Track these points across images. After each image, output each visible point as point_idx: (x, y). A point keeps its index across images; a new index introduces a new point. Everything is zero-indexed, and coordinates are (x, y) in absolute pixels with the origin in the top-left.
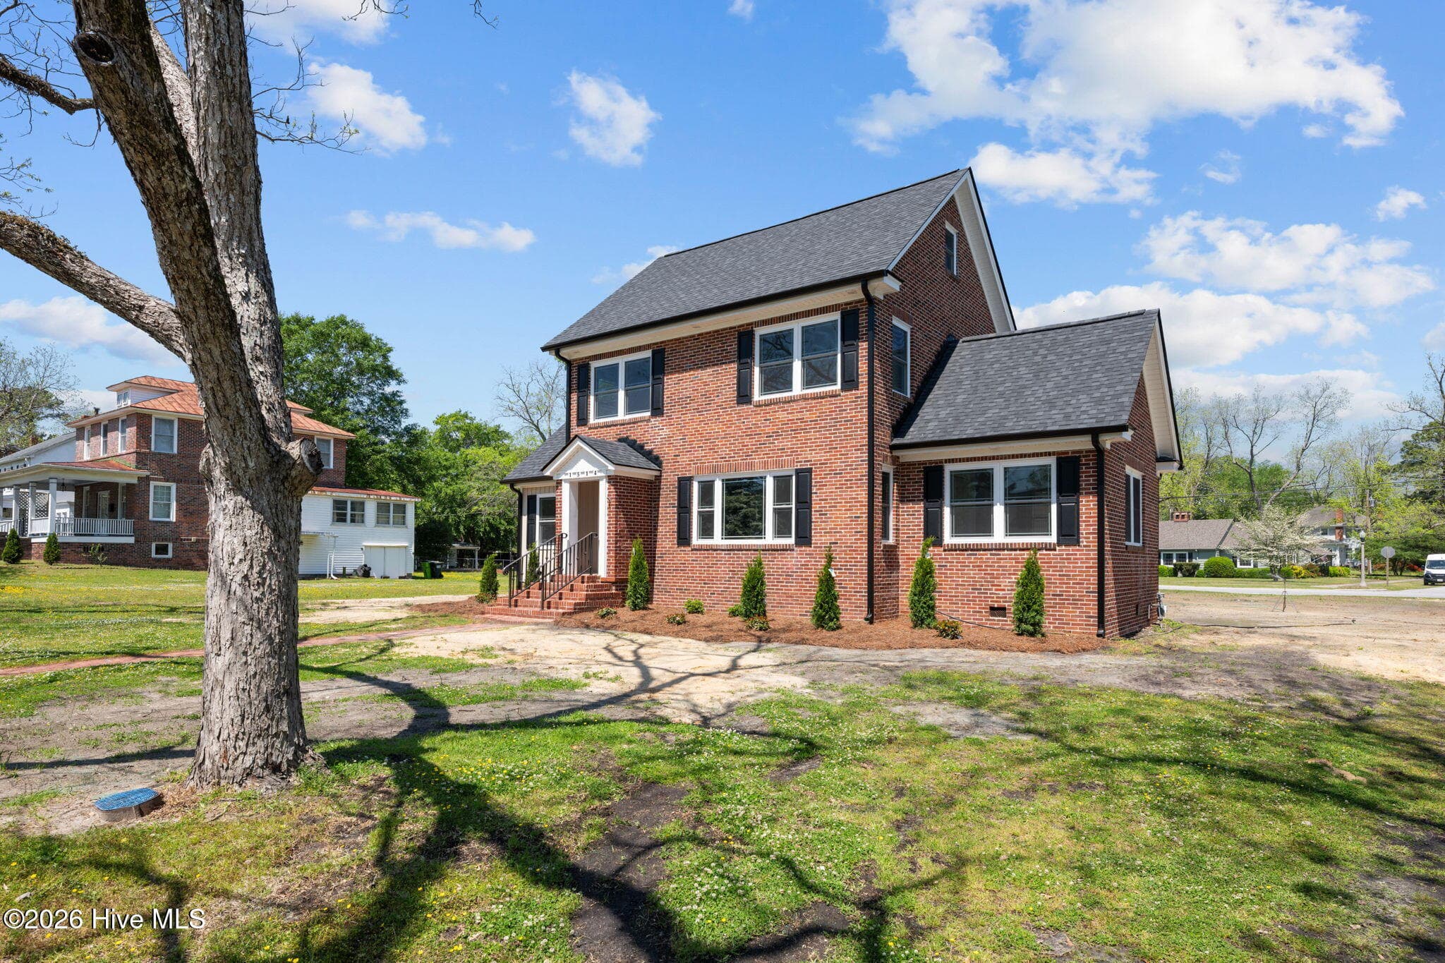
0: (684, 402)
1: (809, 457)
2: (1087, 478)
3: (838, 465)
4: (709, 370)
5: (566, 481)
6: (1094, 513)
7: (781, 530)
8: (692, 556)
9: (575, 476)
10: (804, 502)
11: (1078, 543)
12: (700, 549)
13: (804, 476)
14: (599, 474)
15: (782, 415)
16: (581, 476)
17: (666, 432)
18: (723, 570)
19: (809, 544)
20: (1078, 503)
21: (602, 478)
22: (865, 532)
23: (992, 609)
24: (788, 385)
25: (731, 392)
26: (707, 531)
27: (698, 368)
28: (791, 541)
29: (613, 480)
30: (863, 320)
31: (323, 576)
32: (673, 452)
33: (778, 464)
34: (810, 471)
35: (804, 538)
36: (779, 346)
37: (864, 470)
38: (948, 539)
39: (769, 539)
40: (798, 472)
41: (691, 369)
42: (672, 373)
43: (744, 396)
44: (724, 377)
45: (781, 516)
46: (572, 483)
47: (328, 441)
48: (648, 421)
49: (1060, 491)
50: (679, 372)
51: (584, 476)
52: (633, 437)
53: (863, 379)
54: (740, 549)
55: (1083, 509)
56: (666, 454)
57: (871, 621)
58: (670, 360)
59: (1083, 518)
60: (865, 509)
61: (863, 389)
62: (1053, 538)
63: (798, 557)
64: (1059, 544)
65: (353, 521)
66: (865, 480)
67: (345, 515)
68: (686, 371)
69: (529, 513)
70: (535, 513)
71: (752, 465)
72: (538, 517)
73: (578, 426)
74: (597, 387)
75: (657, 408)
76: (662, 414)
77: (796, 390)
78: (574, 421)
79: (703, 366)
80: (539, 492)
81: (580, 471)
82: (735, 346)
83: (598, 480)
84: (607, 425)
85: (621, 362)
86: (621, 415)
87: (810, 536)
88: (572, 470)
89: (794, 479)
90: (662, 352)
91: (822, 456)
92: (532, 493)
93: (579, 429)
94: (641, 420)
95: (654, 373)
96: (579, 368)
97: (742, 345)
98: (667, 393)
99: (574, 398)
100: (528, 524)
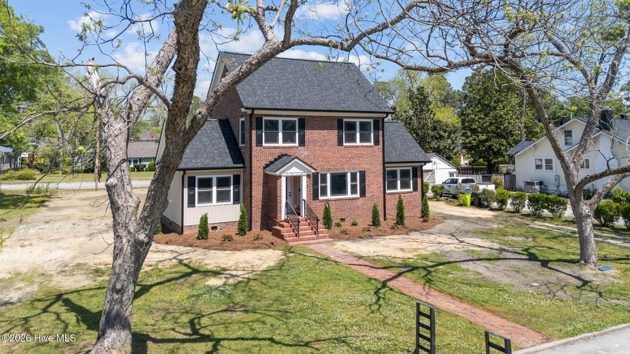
0: (314, 142)
1: (364, 167)
2: (419, 174)
3: (374, 170)
4: (326, 131)
7: (354, 192)
8: (319, 204)
10: (363, 182)
11: (417, 191)
12: (323, 201)
13: (363, 175)
15: (354, 151)
16: (294, 174)
17: (306, 153)
18: (333, 208)
19: (365, 196)
20: (417, 180)
22: (382, 191)
24: (354, 141)
25: (335, 140)
26: (324, 193)
27: (321, 130)
28: (358, 195)
30: (380, 124)
32: (310, 162)
33: (353, 168)
34: (365, 171)
35: (363, 193)
36: (351, 127)
37: (382, 171)
38: (387, 191)
39: (349, 195)
40: (360, 172)
41: (316, 129)
42: (308, 130)
44: (333, 135)
45: (354, 187)
48: (297, 148)
49: (413, 177)
51: (296, 174)
52: (289, 154)
53: (381, 143)
54: (340, 200)
55: (418, 182)
56: (307, 162)
58: (307, 124)
59: (418, 184)
60: (382, 184)
61: (381, 146)
63: (361, 201)
64: (413, 191)
66: (382, 175)
68: (314, 129)
69: (189, 186)
70: (194, 186)
71: (344, 169)
72: (196, 189)
73: (256, 146)
74: (266, 129)
75: (302, 143)
76: (304, 146)
77: (358, 143)
78: (254, 144)
79: (323, 129)
80: (198, 174)
81: (293, 172)
82: (336, 124)
83: (302, 176)
84: (275, 148)
85: (280, 120)
86: (281, 143)
87: (365, 194)
88: (289, 172)
89: (358, 174)
90: (304, 119)
91: (368, 167)
92: (192, 175)
93: (258, 148)
94: (294, 147)
95: (299, 128)
96: (257, 118)
97: (340, 124)
98: (306, 138)
99: (254, 132)
100: (188, 193)
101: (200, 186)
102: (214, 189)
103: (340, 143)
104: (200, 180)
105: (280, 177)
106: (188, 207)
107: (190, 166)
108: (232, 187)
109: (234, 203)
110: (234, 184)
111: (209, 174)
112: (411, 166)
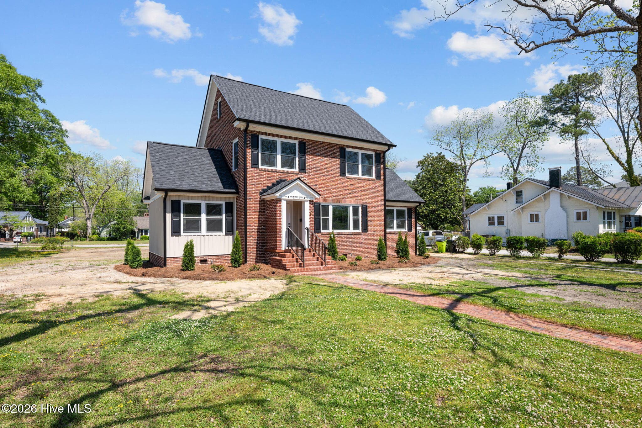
0: (316, 170)
1: (367, 201)
2: (413, 214)
3: (375, 205)
4: (328, 159)
5: (284, 200)
6: (414, 223)
7: (356, 227)
8: (321, 237)
9: (292, 198)
10: (365, 216)
11: (411, 231)
12: (324, 234)
13: (365, 208)
14: (306, 199)
15: (357, 184)
16: (295, 198)
17: (307, 181)
19: (367, 232)
20: (411, 221)
21: (307, 201)
22: (383, 230)
24: (357, 173)
25: (337, 170)
26: (326, 227)
27: (322, 156)
28: (360, 231)
30: (382, 157)
33: (355, 202)
34: (367, 206)
35: (365, 229)
36: (353, 158)
37: (383, 208)
39: (351, 230)
40: (362, 206)
41: (319, 156)
42: (309, 155)
44: (335, 164)
45: (356, 222)
48: (298, 174)
49: (408, 217)
50: (313, 155)
51: (298, 198)
53: (382, 177)
54: (342, 234)
58: (308, 149)
59: (412, 224)
61: (382, 180)
63: (363, 237)
64: (407, 231)
66: (383, 211)
68: (317, 156)
69: (173, 211)
70: (179, 211)
71: (346, 201)
72: (182, 215)
73: (252, 167)
74: (262, 149)
75: (303, 169)
76: (305, 172)
77: (360, 175)
78: (249, 164)
79: (325, 156)
80: (184, 197)
81: (295, 196)
82: (338, 152)
83: (304, 202)
84: (273, 171)
85: (279, 141)
86: (279, 167)
87: (367, 229)
88: (290, 195)
89: (360, 208)
90: (305, 143)
91: (370, 201)
92: (177, 199)
93: (253, 170)
94: (294, 173)
95: (300, 152)
96: (252, 135)
97: (341, 153)
98: (307, 164)
99: (249, 151)
100: (172, 219)
101: (186, 213)
102: (203, 217)
103: (343, 174)
104: (187, 206)
105: (280, 200)
106: (172, 235)
107: (173, 187)
108: (224, 216)
109: (226, 235)
110: (226, 213)
111: (197, 198)
112: (406, 207)
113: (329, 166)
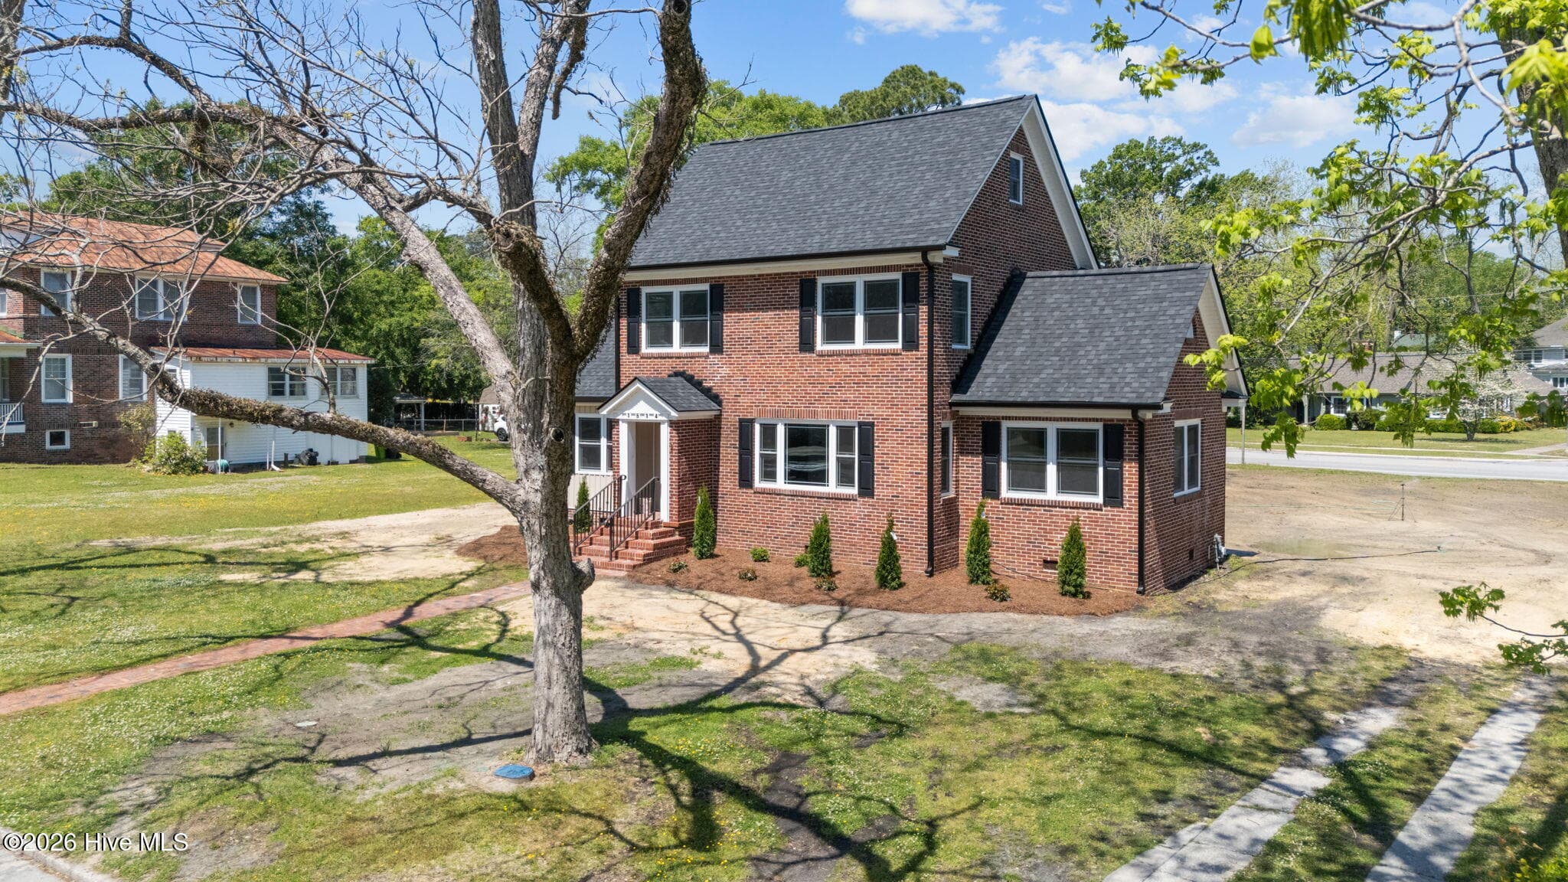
1: (873, 411)
2: (1129, 446)
3: (900, 421)
4: (771, 313)
5: (624, 421)
6: (1135, 478)
7: (845, 479)
8: (753, 499)
9: (634, 418)
10: (867, 452)
11: (1121, 505)
12: (763, 492)
13: (867, 430)
14: (660, 418)
15: (844, 367)
16: (640, 418)
17: (725, 371)
18: (787, 514)
19: (871, 495)
20: (1121, 468)
21: (663, 422)
22: (925, 487)
23: (1045, 561)
24: (850, 337)
25: (793, 339)
26: (769, 474)
27: (759, 310)
28: (854, 491)
29: (673, 424)
30: (923, 283)
31: (261, 466)
32: (733, 392)
33: (840, 414)
34: (872, 424)
35: (866, 490)
36: (840, 298)
37: (924, 428)
38: (1005, 493)
39: (832, 487)
40: (860, 424)
41: (750, 310)
42: (731, 311)
43: (806, 343)
44: (785, 323)
45: (845, 467)
46: (629, 423)
47: (254, 289)
48: (707, 357)
49: (1106, 456)
50: (738, 311)
51: (644, 418)
52: (690, 372)
53: (924, 342)
54: (804, 495)
55: (1126, 474)
56: (727, 393)
57: (931, 574)
58: (729, 298)
59: (1126, 482)
60: (925, 466)
61: (923, 351)
62: (1099, 499)
63: (861, 507)
64: (1105, 504)
65: (292, 393)
66: (925, 438)
67: (283, 386)
68: (745, 311)
71: (815, 414)
72: (577, 439)
73: (629, 353)
74: (648, 314)
75: (717, 344)
76: (723, 351)
77: (859, 343)
78: (624, 348)
79: (765, 307)
81: (639, 412)
82: (797, 293)
85: (677, 291)
86: (676, 347)
87: (873, 488)
88: (632, 411)
89: (857, 431)
90: (721, 287)
91: (884, 412)
93: (630, 357)
94: (700, 356)
95: (713, 308)
96: (629, 292)
97: (805, 293)
98: (725, 331)
99: (624, 323)
101: (583, 437)
105: (617, 421)
112: (1097, 420)
113: (774, 330)
